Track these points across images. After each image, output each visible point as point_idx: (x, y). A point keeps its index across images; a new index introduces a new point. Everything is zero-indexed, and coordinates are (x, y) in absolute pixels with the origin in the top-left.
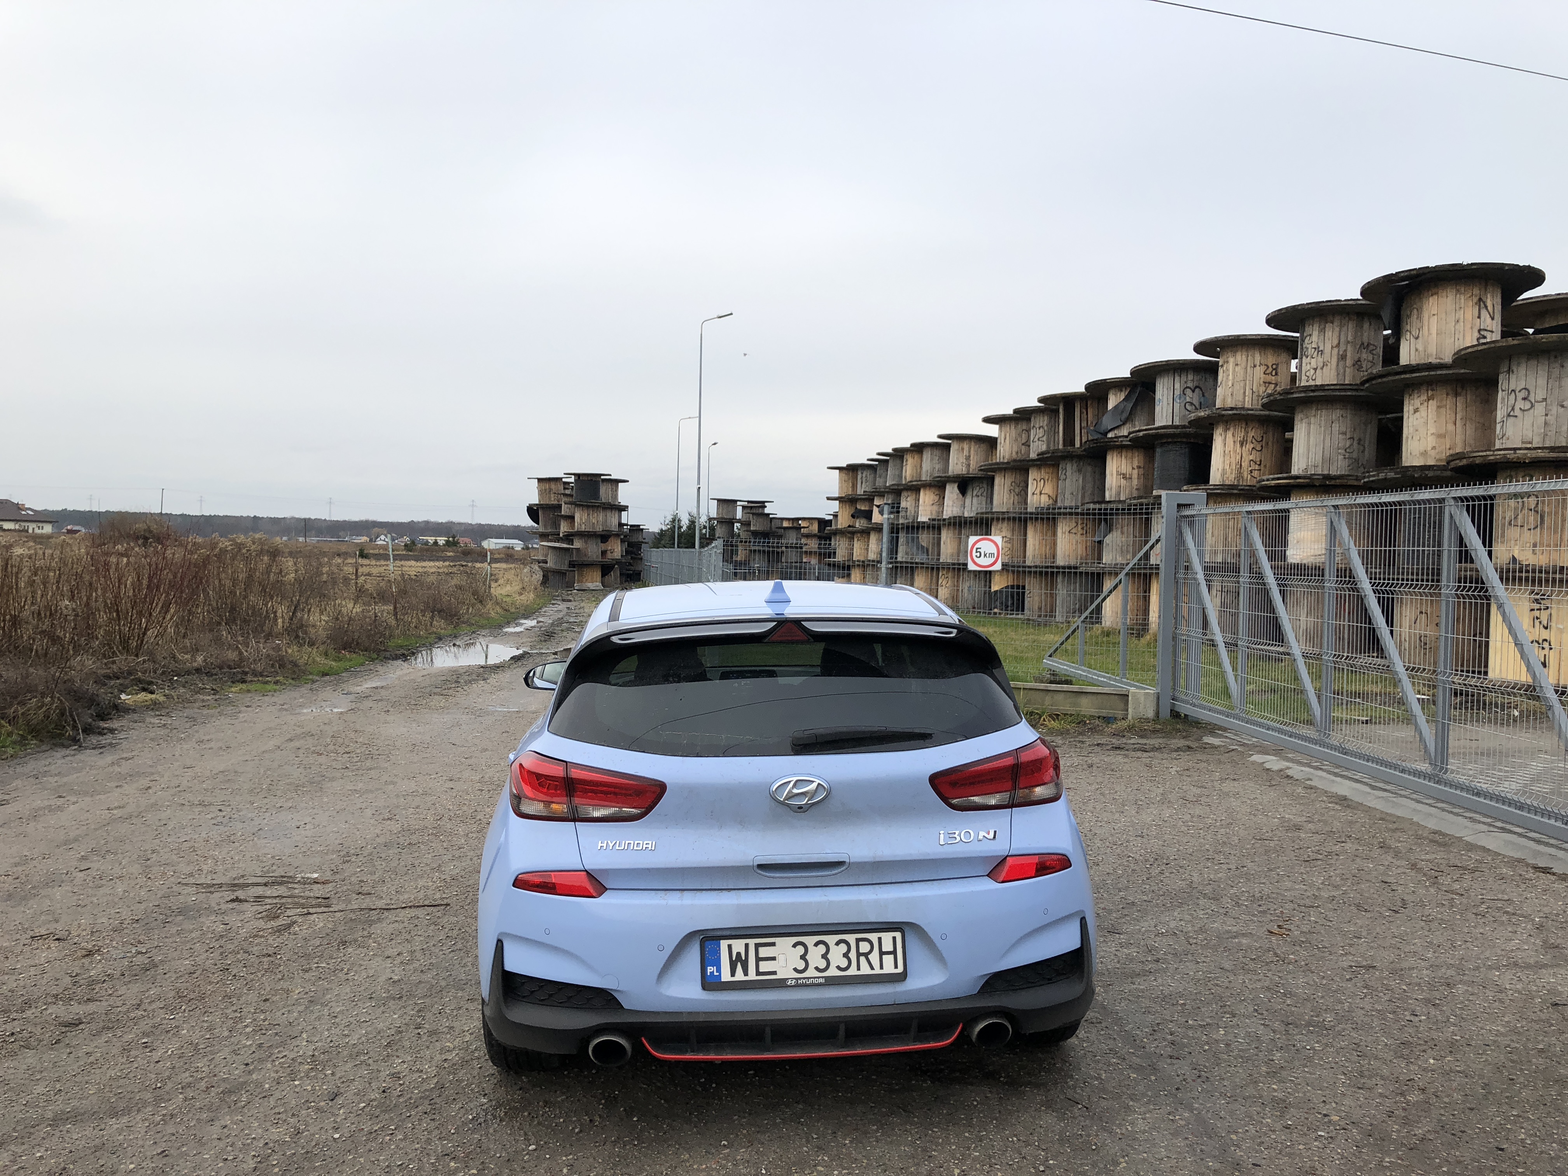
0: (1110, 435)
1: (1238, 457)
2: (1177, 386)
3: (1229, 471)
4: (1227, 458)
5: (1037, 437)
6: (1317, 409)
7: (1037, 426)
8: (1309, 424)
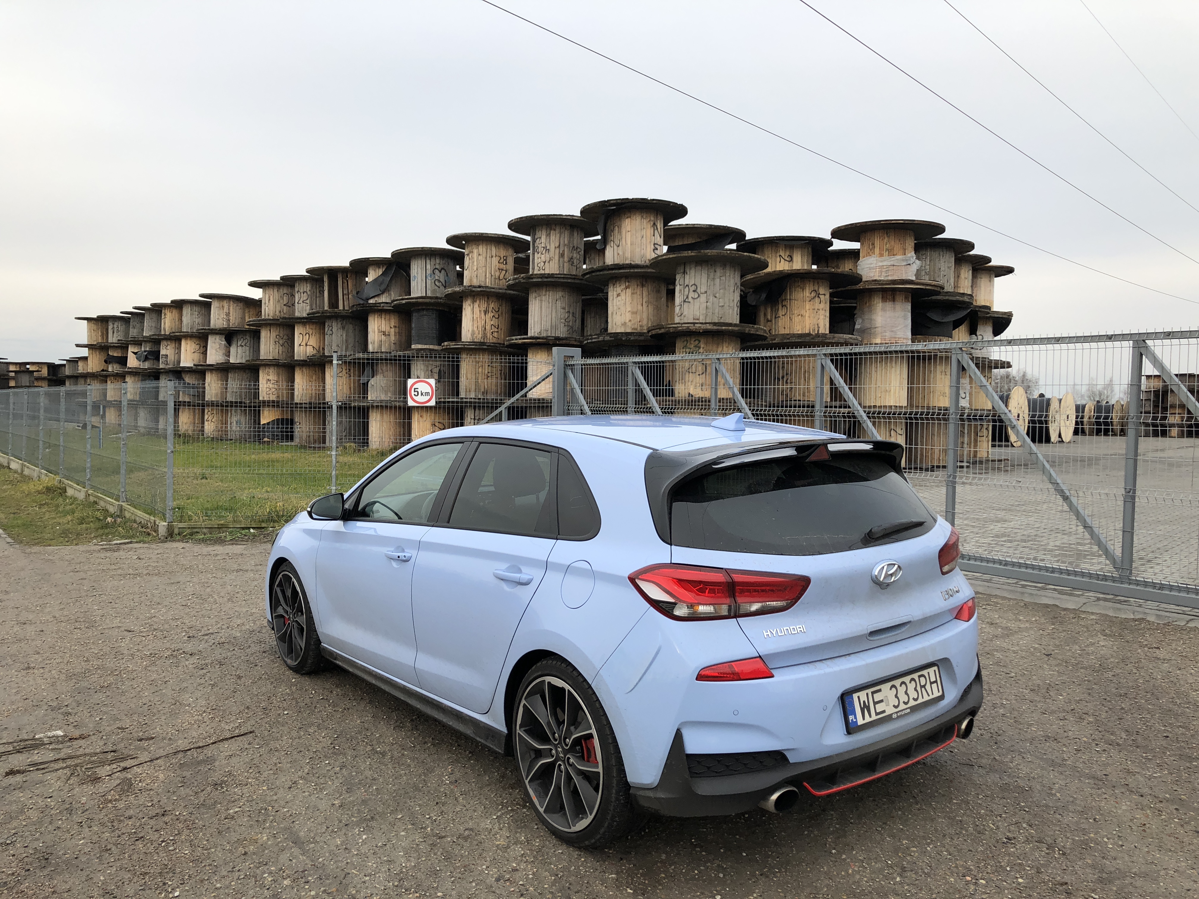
0: (371, 301)
1: (483, 322)
2: (428, 267)
3: (477, 332)
4: (475, 322)
5: (302, 300)
6: (546, 291)
7: (302, 291)
8: (541, 300)
